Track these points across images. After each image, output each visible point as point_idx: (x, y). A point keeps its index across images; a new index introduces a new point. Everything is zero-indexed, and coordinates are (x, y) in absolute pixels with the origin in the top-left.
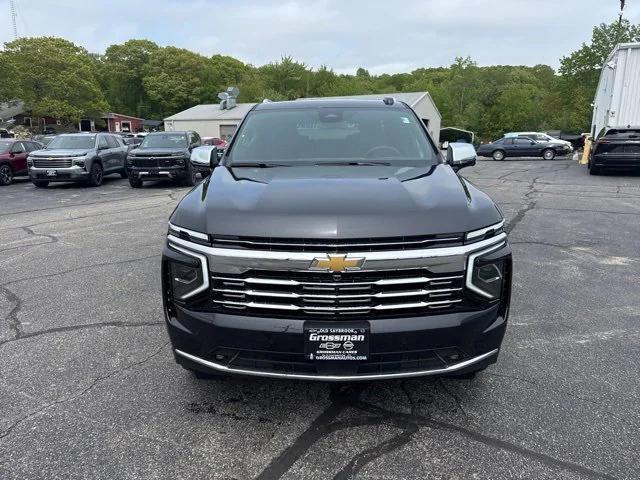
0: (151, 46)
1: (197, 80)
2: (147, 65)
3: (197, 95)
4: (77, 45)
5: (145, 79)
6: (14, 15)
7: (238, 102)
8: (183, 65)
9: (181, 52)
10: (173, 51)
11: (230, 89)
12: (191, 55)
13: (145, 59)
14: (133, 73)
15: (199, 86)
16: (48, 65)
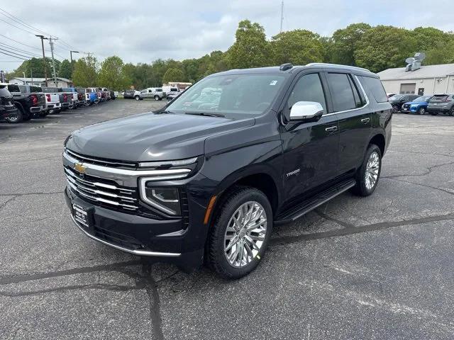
0: (365, 26)
1: (396, 49)
2: (359, 42)
3: (394, 61)
4: (314, 33)
5: (355, 52)
6: (282, 19)
7: (422, 65)
8: (386, 38)
9: (387, 29)
10: (381, 29)
11: (417, 54)
12: (396, 30)
13: (358, 37)
14: (348, 48)
15: (397, 54)
16: (294, 48)
